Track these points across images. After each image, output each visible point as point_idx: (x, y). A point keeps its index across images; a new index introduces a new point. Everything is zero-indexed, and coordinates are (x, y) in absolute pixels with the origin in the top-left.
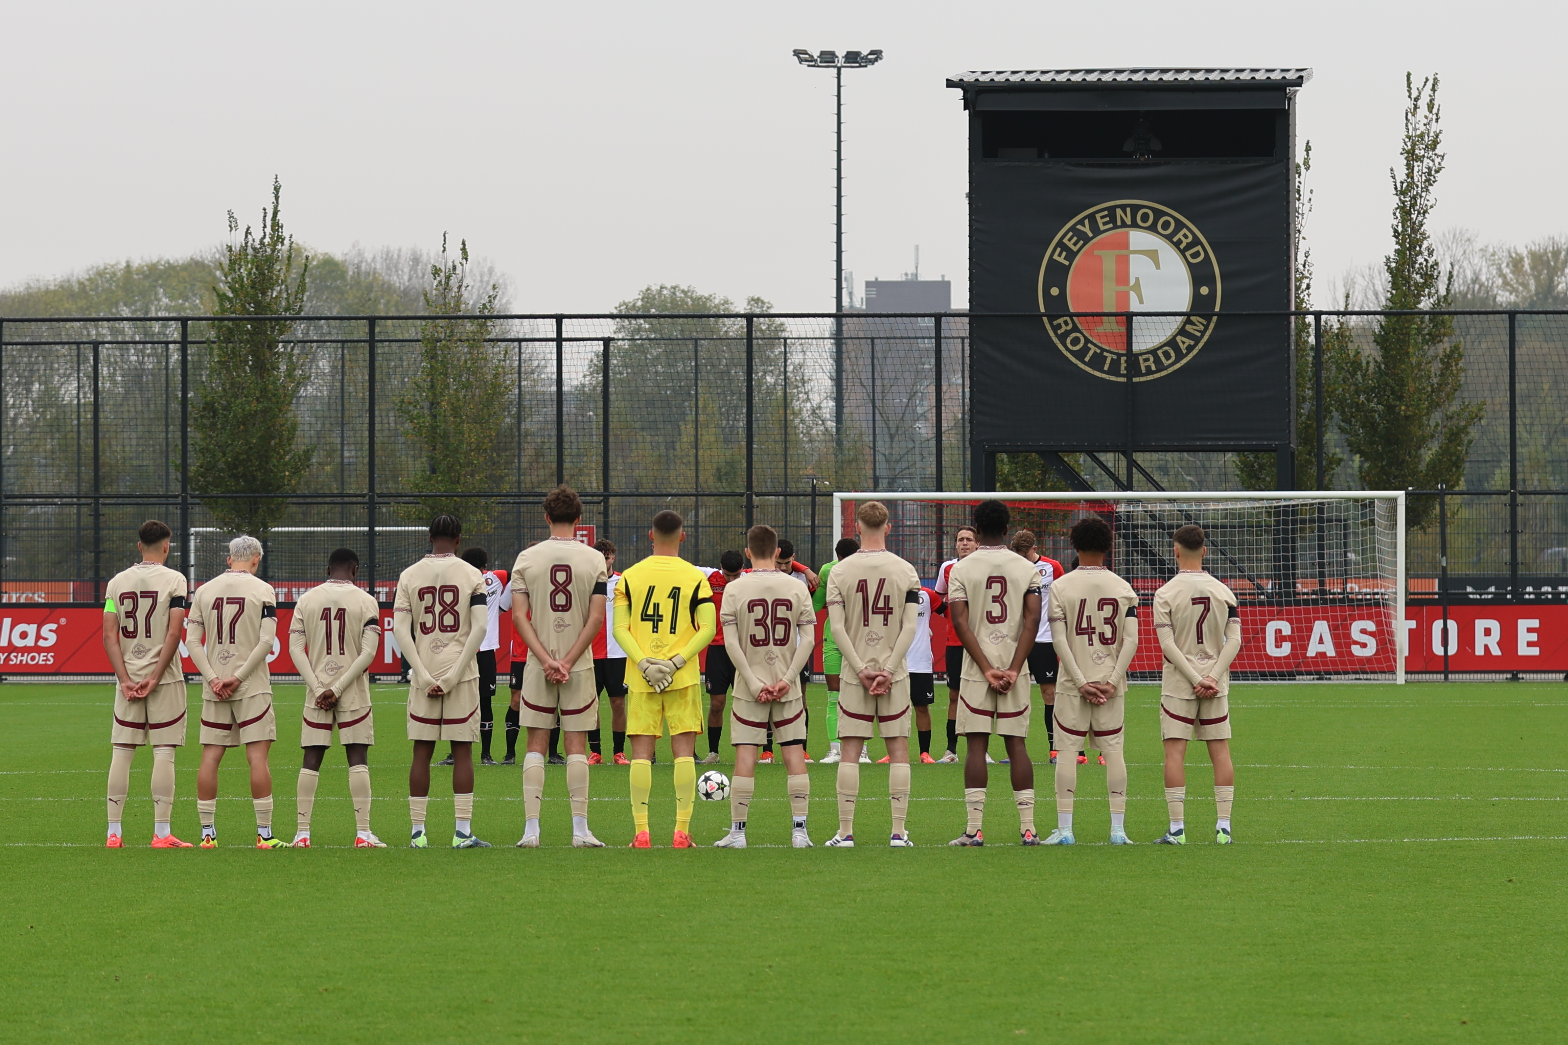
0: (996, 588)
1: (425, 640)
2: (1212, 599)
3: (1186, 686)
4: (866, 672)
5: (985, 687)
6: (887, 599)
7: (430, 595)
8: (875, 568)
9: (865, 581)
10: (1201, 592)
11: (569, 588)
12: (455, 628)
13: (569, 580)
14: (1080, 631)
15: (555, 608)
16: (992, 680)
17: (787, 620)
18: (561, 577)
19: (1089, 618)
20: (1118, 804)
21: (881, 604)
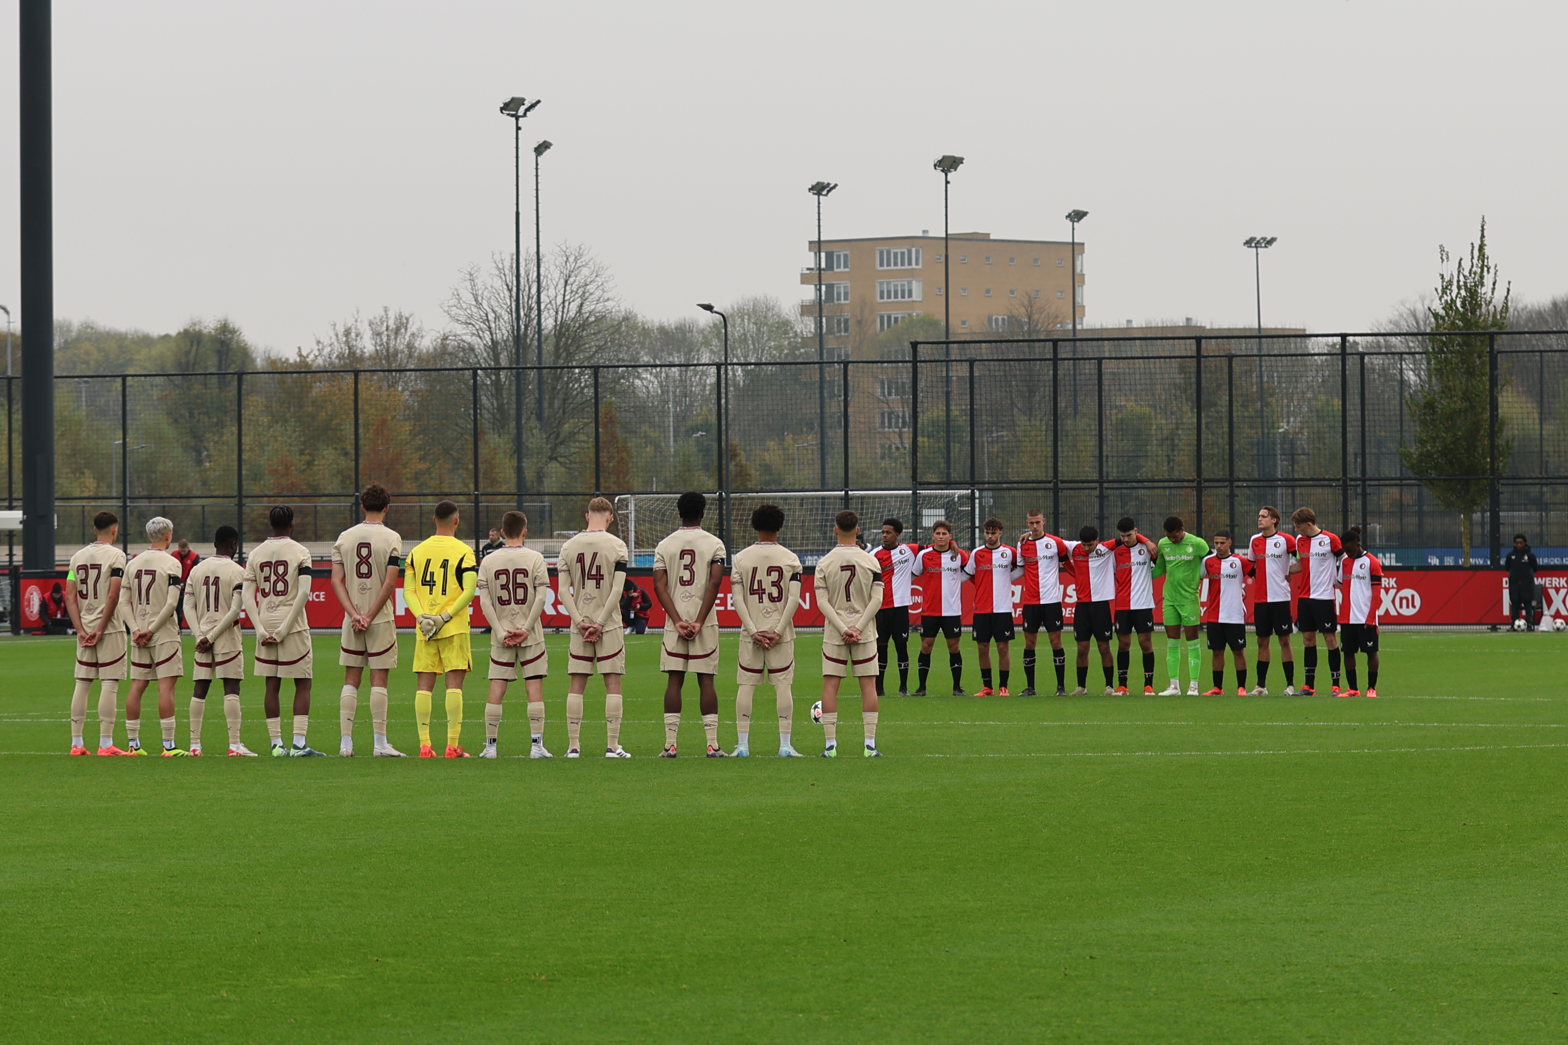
0: (687, 559)
1: (264, 602)
2: (857, 567)
3: (836, 634)
4: (582, 624)
5: (676, 636)
6: (599, 568)
7: (268, 568)
8: (590, 544)
9: (583, 554)
10: (848, 561)
11: (370, 560)
12: (284, 593)
13: (369, 555)
14: (753, 592)
15: (360, 575)
16: (680, 630)
17: (525, 584)
18: (364, 552)
19: (760, 582)
20: (785, 726)
21: (594, 572)
